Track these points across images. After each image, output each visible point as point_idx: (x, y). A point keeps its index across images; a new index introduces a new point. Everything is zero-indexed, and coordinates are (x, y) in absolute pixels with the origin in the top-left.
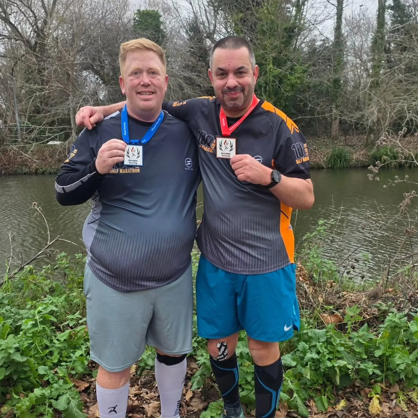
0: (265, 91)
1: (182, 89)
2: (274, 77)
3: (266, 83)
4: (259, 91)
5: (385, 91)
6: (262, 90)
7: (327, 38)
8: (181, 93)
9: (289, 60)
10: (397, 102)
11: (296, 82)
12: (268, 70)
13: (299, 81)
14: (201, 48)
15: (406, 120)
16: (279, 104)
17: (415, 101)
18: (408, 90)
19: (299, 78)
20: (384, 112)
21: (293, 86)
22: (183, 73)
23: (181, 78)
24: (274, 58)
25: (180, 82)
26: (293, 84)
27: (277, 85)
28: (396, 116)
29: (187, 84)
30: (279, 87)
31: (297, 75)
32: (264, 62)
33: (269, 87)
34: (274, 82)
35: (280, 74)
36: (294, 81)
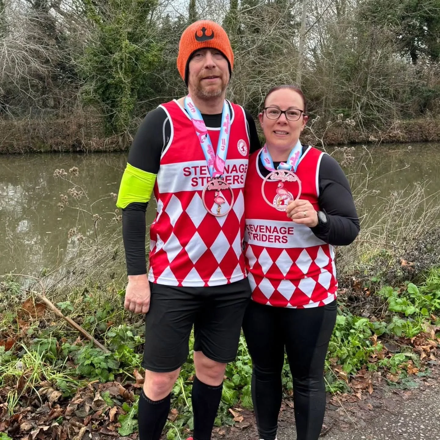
0: (121, 68)
1: (28, 62)
2: (130, 53)
3: (122, 60)
4: (114, 68)
5: (240, 72)
6: (117, 67)
7: (181, 15)
8: (27, 67)
9: (145, 36)
10: (252, 84)
11: (154, 61)
12: (123, 45)
13: (156, 59)
14: (47, 19)
15: (261, 102)
16: (136, 82)
17: (268, 83)
18: (260, 72)
19: (156, 56)
20: (240, 94)
21: (150, 63)
22: (28, 45)
23: (26, 51)
24: (129, 33)
25: (24, 55)
26: (150, 62)
27: (133, 62)
28: (251, 98)
29: (33, 57)
30: (136, 64)
31: (154, 53)
32: (118, 37)
33: (125, 64)
34: (130, 58)
35: (136, 50)
36: (151, 58)
